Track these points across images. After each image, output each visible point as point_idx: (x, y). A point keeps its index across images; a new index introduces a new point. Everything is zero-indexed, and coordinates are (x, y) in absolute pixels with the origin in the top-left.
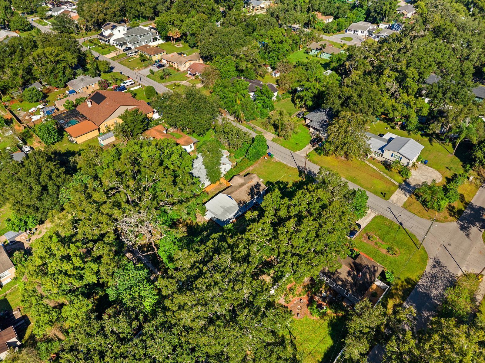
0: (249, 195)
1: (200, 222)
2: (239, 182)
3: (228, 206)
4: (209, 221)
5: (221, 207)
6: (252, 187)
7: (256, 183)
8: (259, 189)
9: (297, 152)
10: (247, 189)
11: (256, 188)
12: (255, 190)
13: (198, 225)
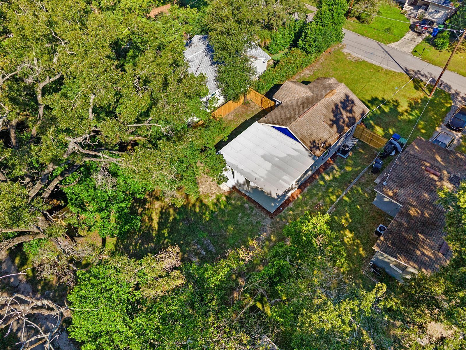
0: (331, 126)
1: (207, 196)
2: (297, 96)
3: (283, 155)
4: (231, 192)
5: (264, 157)
6: (336, 106)
7: (342, 97)
8: (351, 111)
9: (393, 45)
10: (325, 111)
11: (344, 108)
12: (345, 115)
13: (203, 205)
